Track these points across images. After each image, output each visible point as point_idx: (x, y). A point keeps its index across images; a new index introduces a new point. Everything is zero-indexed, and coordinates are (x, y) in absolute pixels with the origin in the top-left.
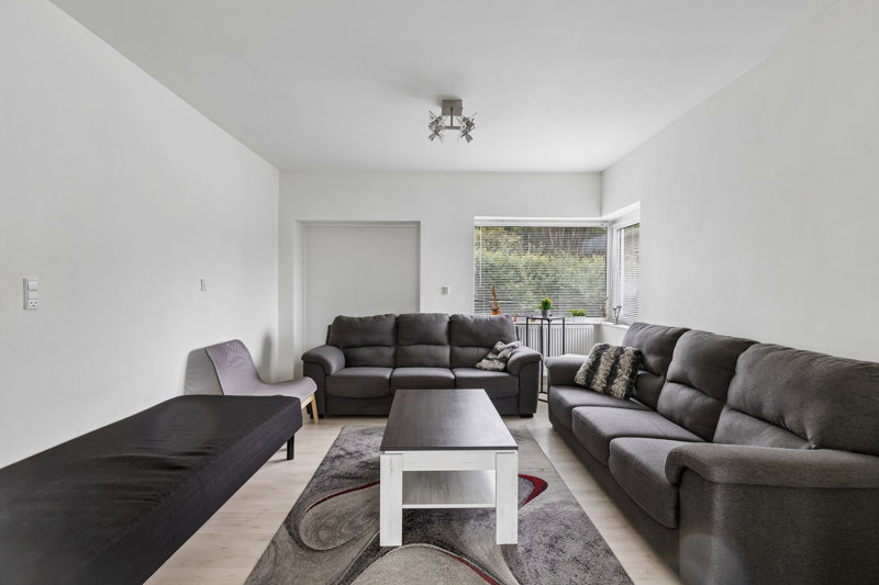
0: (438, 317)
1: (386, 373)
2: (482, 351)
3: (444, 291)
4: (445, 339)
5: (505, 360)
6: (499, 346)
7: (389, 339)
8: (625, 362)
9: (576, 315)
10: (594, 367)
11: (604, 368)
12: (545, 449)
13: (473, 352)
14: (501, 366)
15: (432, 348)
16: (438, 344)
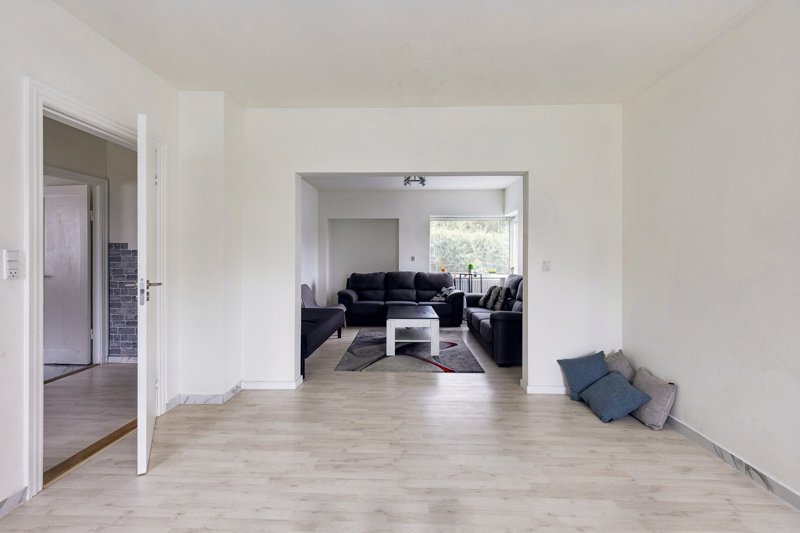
0: (410, 273)
1: (382, 303)
2: (434, 292)
3: (413, 259)
4: (413, 286)
5: (445, 296)
6: (444, 289)
7: (381, 285)
8: (502, 293)
9: (490, 273)
10: (488, 297)
11: (492, 297)
12: (465, 341)
13: (429, 293)
14: (444, 299)
15: (406, 291)
16: (410, 288)
